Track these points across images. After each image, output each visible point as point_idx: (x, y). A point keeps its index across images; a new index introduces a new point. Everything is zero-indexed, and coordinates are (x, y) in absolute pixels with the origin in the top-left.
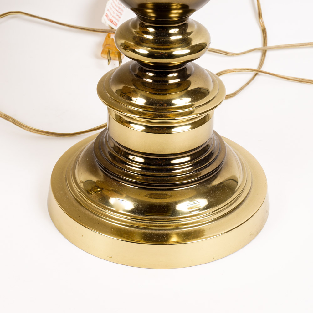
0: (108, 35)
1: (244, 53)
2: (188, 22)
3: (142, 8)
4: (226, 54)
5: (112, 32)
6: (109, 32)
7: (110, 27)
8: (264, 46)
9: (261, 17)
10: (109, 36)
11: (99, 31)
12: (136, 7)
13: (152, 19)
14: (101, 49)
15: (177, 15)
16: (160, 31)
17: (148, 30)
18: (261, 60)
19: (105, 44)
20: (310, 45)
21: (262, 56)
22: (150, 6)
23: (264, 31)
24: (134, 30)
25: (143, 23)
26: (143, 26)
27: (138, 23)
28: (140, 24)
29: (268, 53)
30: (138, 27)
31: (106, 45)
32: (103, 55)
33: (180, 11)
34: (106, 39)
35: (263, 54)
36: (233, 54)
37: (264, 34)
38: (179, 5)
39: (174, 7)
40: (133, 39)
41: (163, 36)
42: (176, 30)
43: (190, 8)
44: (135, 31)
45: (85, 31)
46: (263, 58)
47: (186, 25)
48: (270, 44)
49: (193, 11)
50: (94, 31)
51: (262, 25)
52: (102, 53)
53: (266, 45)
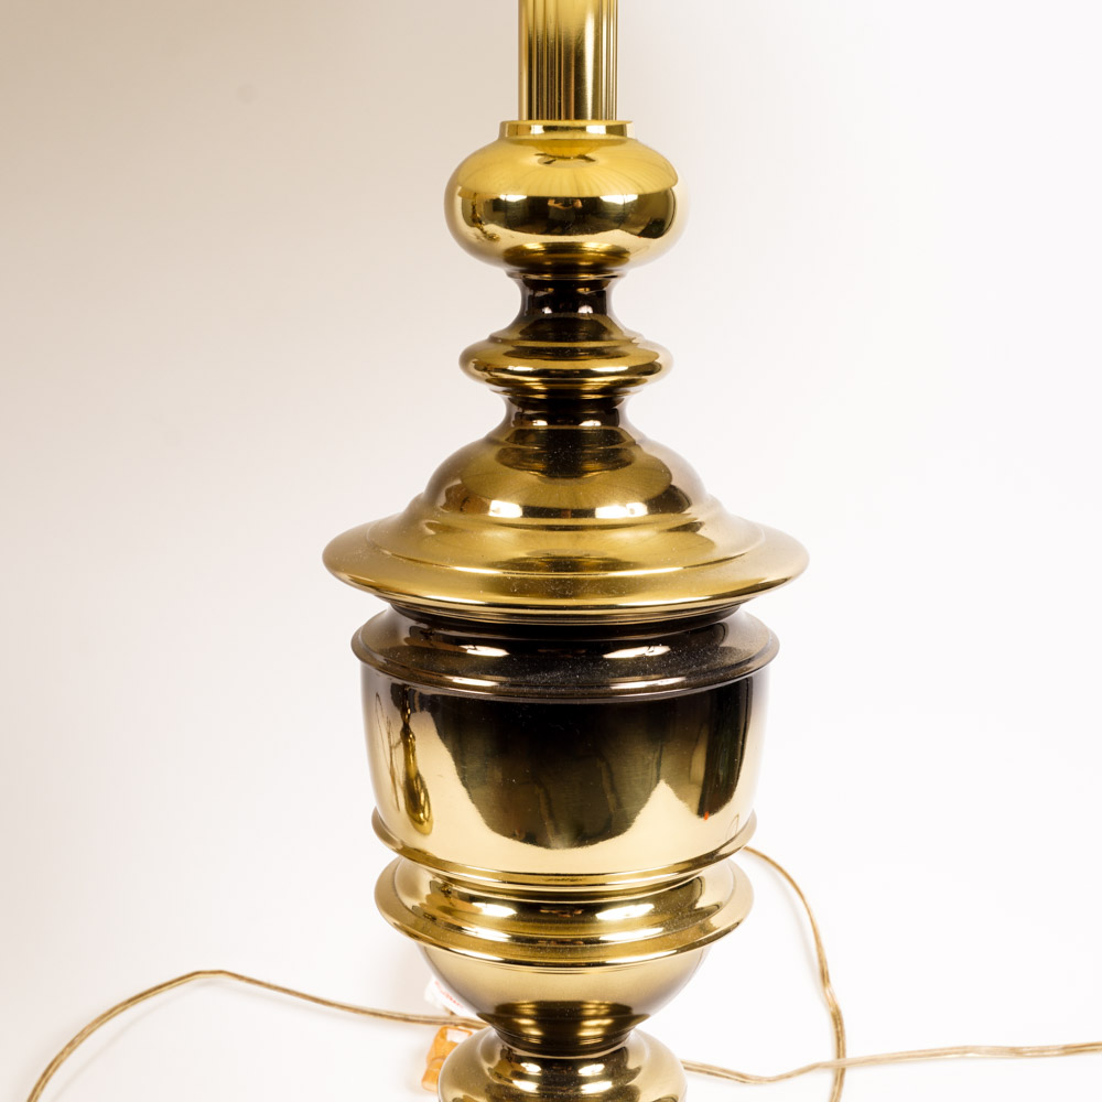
0: (441, 1031)
1: (789, 1076)
2: (626, 1046)
3: (505, 1016)
4: (743, 1078)
5: (451, 1023)
6: (445, 1023)
7: (447, 1010)
8: (839, 1057)
9: (828, 980)
10: (443, 1035)
11: (417, 1021)
12: (491, 1011)
13: (534, 1041)
14: (423, 1068)
15: (599, 1032)
16: (555, 1070)
17: (524, 1069)
18: (833, 1094)
19: (434, 1056)
20: (956, 1053)
21: (836, 1083)
22: (528, 1010)
23: (837, 1019)
24: (486, 1066)
25: (510, 1049)
26: (510, 1058)
27: (499, 1048)
28: (503, 1051)
29: (848, 1075)
30: (498, 1058)
31: (435, 1058)
32: (427, 1084)
33: (607, 1022)
34: (436, 1041)
35: (836, 1079)
36: (759, 1080)
37: (837, 1027)
38: (603, 1007)
39: (592, 1012)
40: (486, 1091)
41: (563, 1084)
42: (598, 1068)
43: (635, 1012)
44: (489, 1069)
45: (385, 1020)
46: (837, 1087)
47: (622, 1053)
48: (852, 1051)
49: (641, 1017)
50: (406, 1019)
51: (831, 1001)
52: (425, 1079)
53: (844, 1055)
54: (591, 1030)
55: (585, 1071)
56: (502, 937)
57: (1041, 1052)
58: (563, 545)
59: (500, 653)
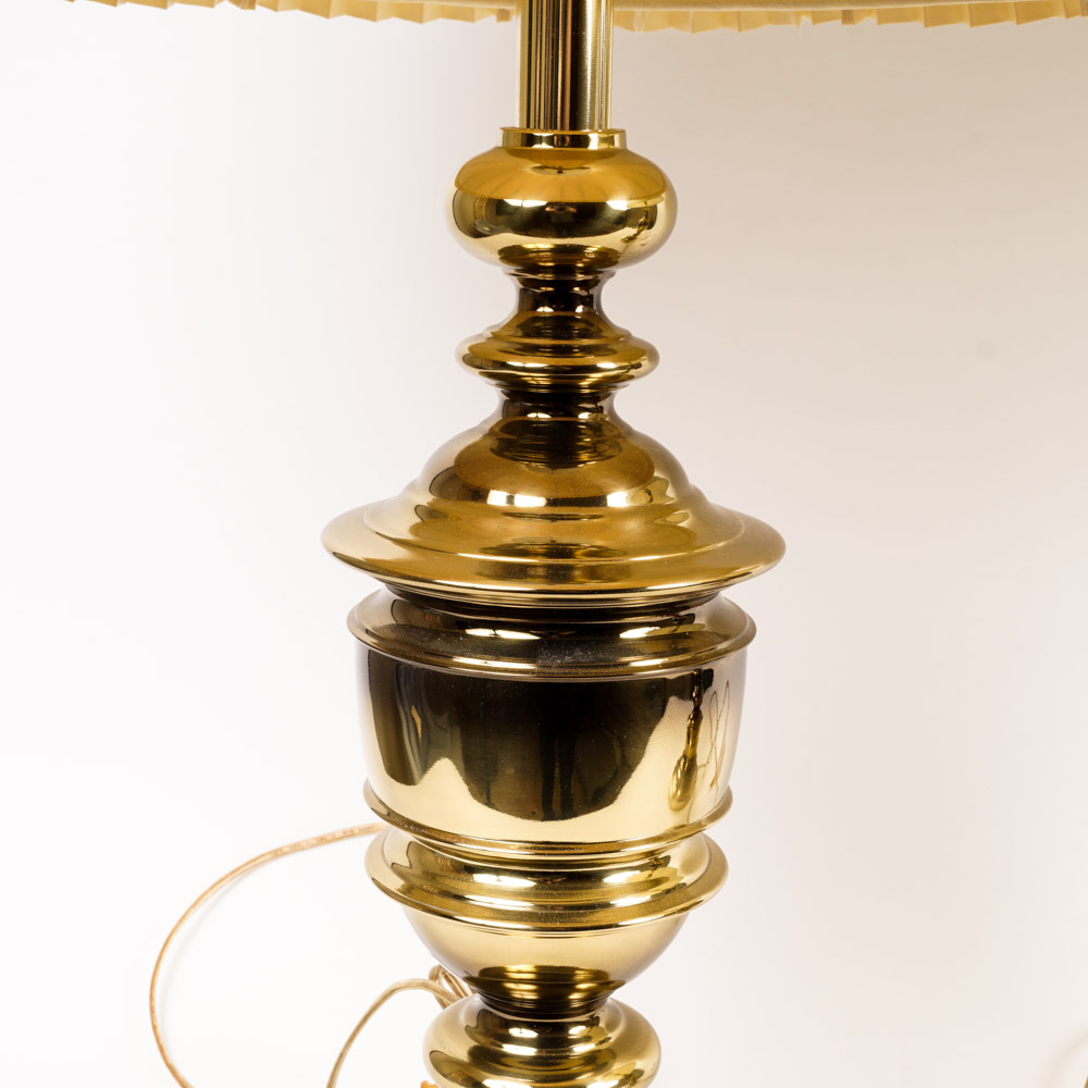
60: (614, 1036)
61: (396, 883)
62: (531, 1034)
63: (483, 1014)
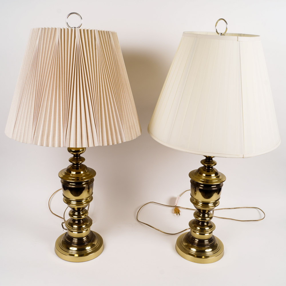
0: (176, 208)
2: (209, 213)
13: (202, 212)
22: (202, 210)
24: (197, 214)
26: (200, 213)
40: (198, 216)
43: (210, 211)
54: (206, 212)
55: (206, 215)
56: (201, 205)
57: (232, 208)
58: (208, 179)
59: (203, 186)
60: (84, 212)
61: (66, 202)
62: (77, 213)
63: (73, 211)
